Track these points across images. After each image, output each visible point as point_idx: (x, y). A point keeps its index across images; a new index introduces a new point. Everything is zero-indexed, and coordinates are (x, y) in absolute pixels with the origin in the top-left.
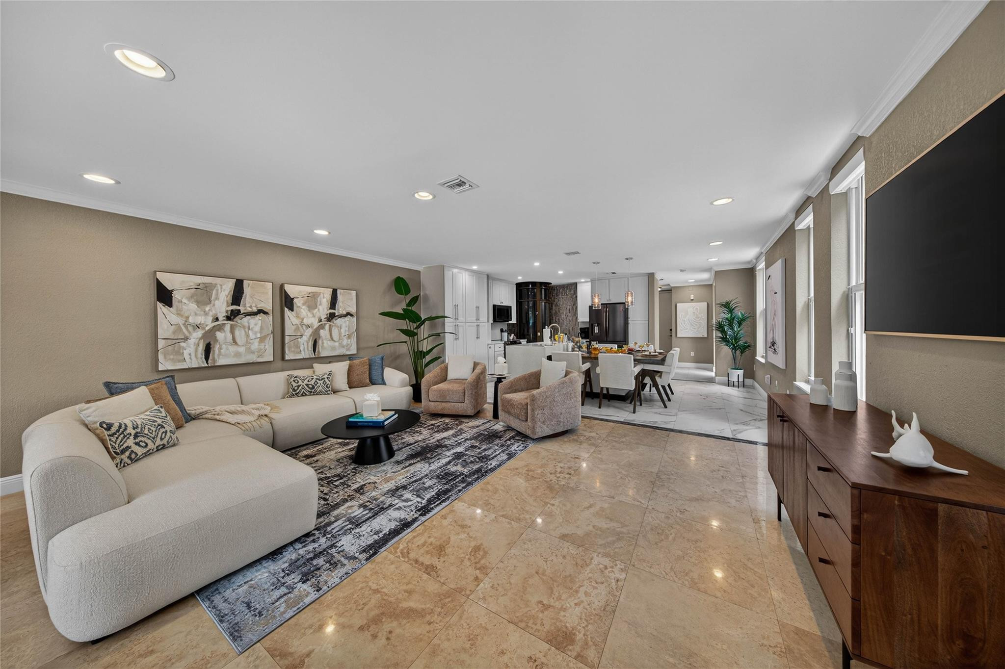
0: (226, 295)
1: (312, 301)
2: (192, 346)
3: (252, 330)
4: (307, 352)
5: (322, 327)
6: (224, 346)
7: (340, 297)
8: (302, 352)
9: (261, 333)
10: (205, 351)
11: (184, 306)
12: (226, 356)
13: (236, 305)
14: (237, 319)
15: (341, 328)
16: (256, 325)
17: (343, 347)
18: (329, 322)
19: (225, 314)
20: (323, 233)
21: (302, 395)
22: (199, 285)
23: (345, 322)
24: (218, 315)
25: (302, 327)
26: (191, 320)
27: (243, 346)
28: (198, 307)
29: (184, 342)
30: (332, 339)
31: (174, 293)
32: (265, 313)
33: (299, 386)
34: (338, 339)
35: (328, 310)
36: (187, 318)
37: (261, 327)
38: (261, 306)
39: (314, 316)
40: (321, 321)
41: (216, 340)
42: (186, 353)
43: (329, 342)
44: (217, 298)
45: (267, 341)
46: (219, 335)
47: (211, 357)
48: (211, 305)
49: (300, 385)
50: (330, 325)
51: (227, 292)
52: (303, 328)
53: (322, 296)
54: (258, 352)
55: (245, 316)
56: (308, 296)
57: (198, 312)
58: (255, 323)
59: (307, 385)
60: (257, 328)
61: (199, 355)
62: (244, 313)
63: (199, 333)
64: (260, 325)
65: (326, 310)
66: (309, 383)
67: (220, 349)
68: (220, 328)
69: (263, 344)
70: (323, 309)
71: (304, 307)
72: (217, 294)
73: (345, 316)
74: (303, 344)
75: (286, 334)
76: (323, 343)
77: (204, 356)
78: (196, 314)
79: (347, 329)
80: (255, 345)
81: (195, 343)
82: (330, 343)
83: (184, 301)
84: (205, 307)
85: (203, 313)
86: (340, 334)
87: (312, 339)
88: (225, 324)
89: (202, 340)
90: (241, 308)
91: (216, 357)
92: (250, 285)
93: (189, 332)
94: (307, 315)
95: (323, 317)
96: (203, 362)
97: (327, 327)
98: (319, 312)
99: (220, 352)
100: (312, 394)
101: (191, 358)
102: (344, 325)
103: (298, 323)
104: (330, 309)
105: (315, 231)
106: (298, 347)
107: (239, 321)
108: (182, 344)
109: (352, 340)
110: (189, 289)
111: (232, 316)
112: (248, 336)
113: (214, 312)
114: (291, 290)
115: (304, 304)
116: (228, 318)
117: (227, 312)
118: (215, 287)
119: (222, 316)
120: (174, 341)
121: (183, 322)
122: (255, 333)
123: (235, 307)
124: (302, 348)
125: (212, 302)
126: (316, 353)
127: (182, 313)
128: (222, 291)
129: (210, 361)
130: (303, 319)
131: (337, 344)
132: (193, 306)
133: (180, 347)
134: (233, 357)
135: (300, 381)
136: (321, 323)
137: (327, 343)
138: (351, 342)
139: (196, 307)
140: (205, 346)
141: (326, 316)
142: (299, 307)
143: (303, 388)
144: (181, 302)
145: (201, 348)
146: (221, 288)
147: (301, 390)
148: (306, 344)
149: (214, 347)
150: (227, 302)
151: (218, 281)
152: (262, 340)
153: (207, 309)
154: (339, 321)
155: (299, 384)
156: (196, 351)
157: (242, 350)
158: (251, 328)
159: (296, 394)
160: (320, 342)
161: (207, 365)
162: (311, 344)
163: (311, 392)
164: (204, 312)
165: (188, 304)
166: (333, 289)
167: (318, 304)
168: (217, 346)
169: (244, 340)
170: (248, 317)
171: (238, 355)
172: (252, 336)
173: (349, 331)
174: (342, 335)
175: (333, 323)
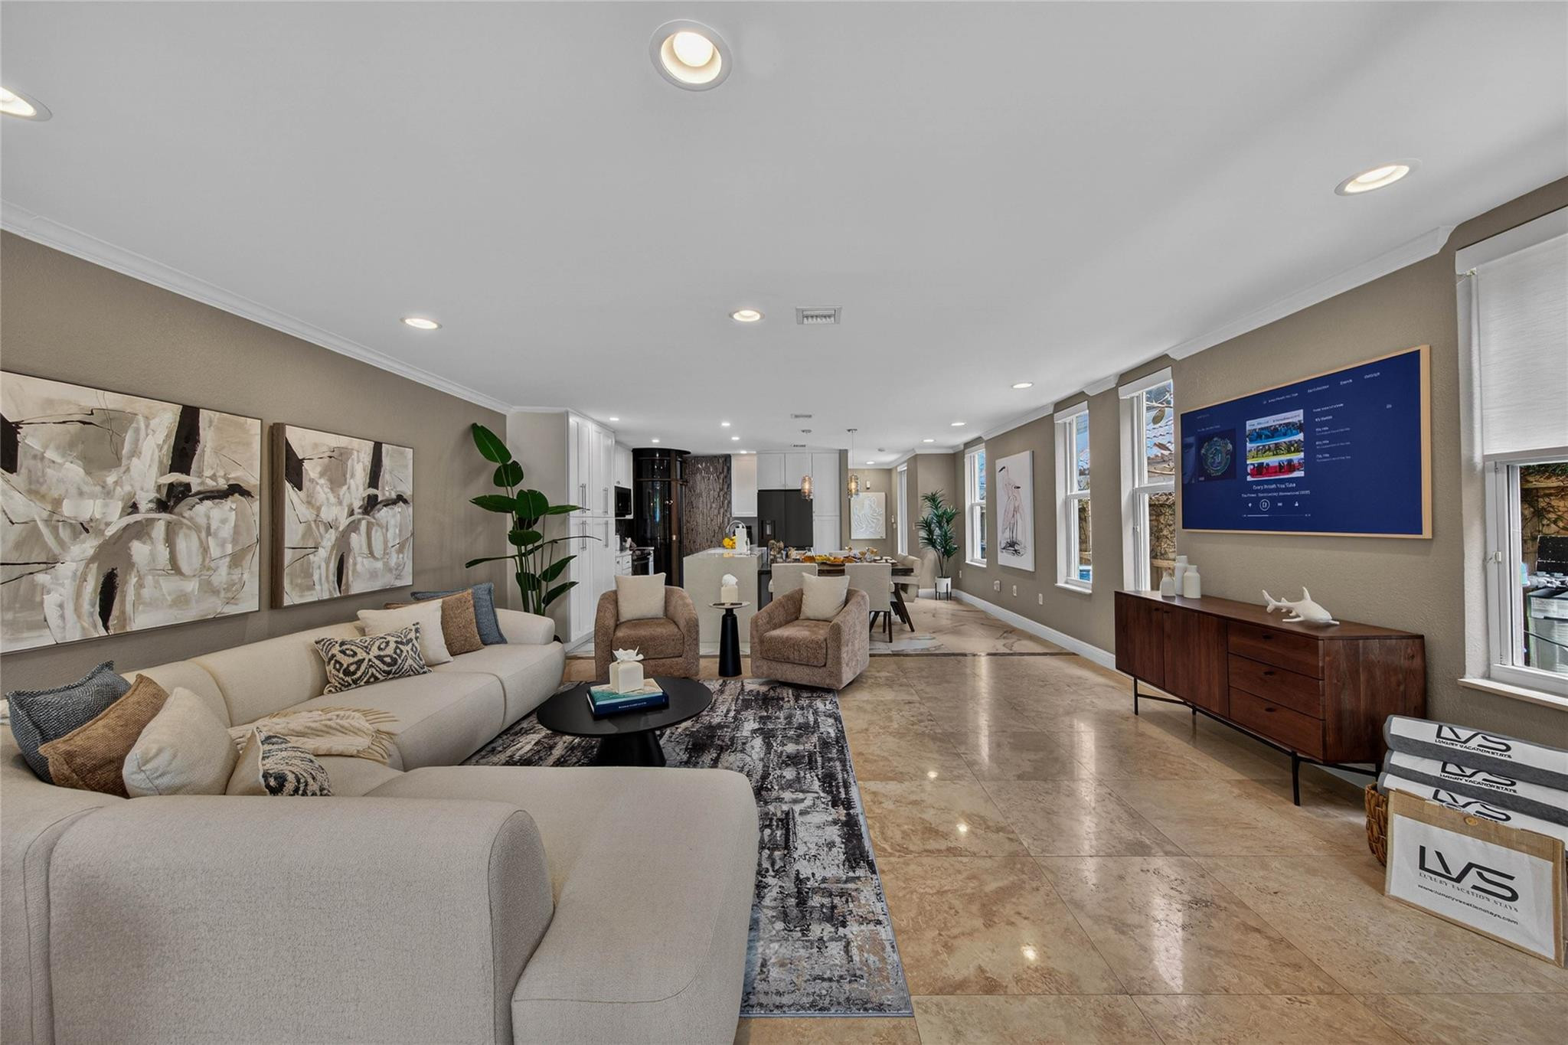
0: (158, 445)
1: (337, 466)
2: (67, 582)
3: (215, 535)
4: (326, 586)
5: (353, 527)
6: (149, 580)
7: (386, 461)
8: (317, 587)
9: (235, 541)
10: (101, 593)
11: (49, 471)
12: (153, 604)
13: (182, 472)
14: (182, 507)
15: (387, 530)
16: (224, 521)
17: (390, 570)
18: (366, 517)
19: (153, 495)
20: (424, 323)
21: (368, 683)
22: (92, 414)
23: (394, 516)
24: (137, 497)
25: (318, 527)
26: (67, 509)
27: (194, 576)
28: (88, 473)
29: (45, 571)
30: (371, 553)
31: (23, 431)
32: (245, 493)
33: (360, 662)
34: (382, 554)
35: (365, 490)
36: (57, 503)
37: (236, 526)
38: (237, 475)
39: (340, 503)
40: (351, 513)
41: (130, 564)
42: (50, 601)
43: (365, 560)
44: (135, 452)
45: (246, 563)
46: (139, 550)
47: (115, 610)
48: (123, 469)
49: (364, 659)
50: (368, 523)
51: (160, 437)
52: (319, 530)
53: (356, 459)
54: (227, 590)
55: (201, 500)
56: (330, 457)
57: (86, 489)
58: (222, 515)
59: (379, 658)
60: (226, 531)
61: (86, 606)
62: (199, 493)
63: (88, 546)
64: (233, 524)
65: (361, 488)
66: (382, 653)
67: (140, 585)
68: (140, 531)
69: (238, 571)
70: (357, 489)
71: (322, 481)
72: (136, 441)
73: (395, 502)
74: (319, 567)
75: (286, 546)
76: (355, 564)
77: (98, 609)
78: (81, 494)
79: (397, 532)
80: (221, 576)
81: (75, 574)
82: (368, 562)
83: (50, 454)
84: (105, 473)
85: (98, 489)
86: (386, 542)
87: (336, 554)
88: (153, 520)
89: (96, 565)
90: (193, 480)
91: (129, 608)
92: (214, 424)
93: (61, 543)
94: (328, 499)
95: (357, 505)
96: (95, 626)
98: (350, 493)
99: (138, 595)
100: (391, 676)
101: (62, 617)
102: (392, 522)
103: (310, 519)
104: (369, 487)
105: (408, 321)
106: (308, 574)
107: (187, 514)
108: (41, 578)
109: (406, 555)
110: (64, 422)
111: (172, 499)
112: (205, 550)
113: (127, 488)
114: (299, 439)
115: (321, 474)
116: (162, 506)
117: (159, 488)
118: (131, 422)
119: (145, 500)
120: (17, 571)
121: (45, 515)
122: (223, 545)
123: (177, 477)
124: (316, 577)
125: (124, 462)
126: (342, 587)
127: (43, 489)
128: (147, 435)
129: (112, 622)
130: (319, 509)
131: (379, 565)
132: (74, 471)
133: (34, 586)
134: (171, 606)
135: (358, 651)
136: (352, 518)
137: (363, 565)
138: (403, 558)
139: (81, 471)
140: (102, 579)
141: (361, 503)
142: (312, 481)
143: (371, 666)
144: (43, 458)
145: (91, 587)
146: (147, 426)
147: (365, 673)
148: (323, 566)
149: (126, 582)
150: (161, 462)
151: (140, 405)
152: (236, 560)
153: (111, 479)
154: (383, 514)
155: (359, 657)
156: (78, 594)
157: (191, 586)
158: (212, 531)
159: (355, 682)
160: (350, 562)
161: (103, 633)
162: (333, 565)
163: (389, 673)
164: (103, 487)
165: (61, 465)
166: (376, 443)
167: (348, 476)
168: (133, 580)
169: (197, 561)
170: (208, 503)
171: (182, 600)
172: (215, 551)
173: (400, 535)
174: (390, 545)
175: (374, 518)
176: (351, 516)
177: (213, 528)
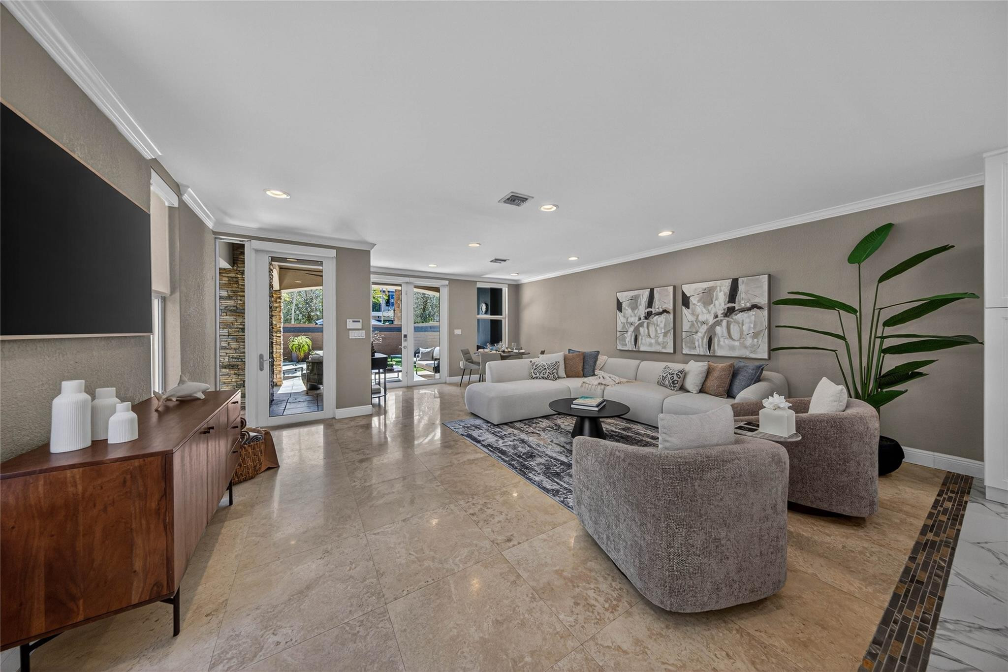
0: (645, 302)
1: (708, 297)
3: (660, 326)
4: (702, 349)
7: (742, 287)
8: (698, 349)
9: (665, 328)
10: (635, 340)
11: (626, 312)
12: (645, 344)
14: (650, 318)
15: (743, 325)
16: (661, 322)
17: (746, 347)
18: (726, 318)
19: (644, 315)
20: (666, 234)
22: (632, 297)
23: (749, 317)
24: (641, 316)
25: (697, 323)
26: (629, 320)
27: (654, 338)
28: (632, 311)
29: (626, 333)
30: (731, 337)
31: (623, 304)
34: (739, 338)
36: (627, 318)
38: (665, 307)
39: (709, 312)
40: (716, 317)
41: (640, 333)
42: (627, 340)
43: (726, 340)
44: (640, 304)
47: (637, 345)
48: (638, 309)
50: (728, 322)
51: (645, 299)
52: (698, 325)
53: (719, 290)
54: (663, 344)
55: (655, 315)
56: (703, 293)
57: (632, 315)
58: (660, 320)
60: (662, 325)
61: (632, 343)
63: (632, 328)
64: (664, 323)
65: (723, 304)
67: (642, 339)
69: (667, 337)
71: (699, 304)
72: (640, 302)
73: (749, 309)
74: (698, 341)
75: (684, 330)
76: (719, 341)
77: (634, 343)
79: (752, 326)
80: (661, 339)
81: (630, 335)
82: (728, 341)
83: (627, 308)
86: (742, 332)
87: (707, 336)
88: (644, 322)
89: (633, 333)
90: (653, 310)
91: (640, 345)
92: (658, 291)
93: (628, 327)
94: (703, 312)
95: (720, 313)
96: (634, 347)
97: (724, 323)
98: (715, 307)
99: (641, 341)
101: (628, 344)
102: (747, 320)
103: (693, 319)
104: (729, 302)
107: (652, 320)
108: (625, 335)
109: (760, 340)
110: (628, 300)
112: (656, 331)
113: (639, 314)
114: (688, 289)
115: (699, 301)
116: (646, 318)
118: (639, 297)
120: (623, 333)
121: (626, 321)
122: (661, 329)
123: (649, 309)
124: (697, 344)
125: (638, 307)
126: (711, 352)
127: (625, 316)
128: (643, 299)
129: (637, 347)
130: (698, 316)
131: (737, 343)
132: (630, 310)
133: (625, 337)
134: (648, 345)
136: (717, 319)
137: (724, 342)
138: (757, 342)
140: (635, 337)
141: (723, 311)
142: (694, 304)
144: (625, 309)
145: (633, 338)
146: (643, 297)
148: (700, 340)
150: (645, 306)
151: (641, 292)
152: (665, 334)
153: (636, 312)
154: (739, 317)
156: (631, 340)
157: (653, 341)
160: (715, 340)
161: (636, 350)
162: (706, 341)
164: (635, 314)
165: (628, 310)
166: (733, 279)
167: (714, 299)
168: (640, 337)
169: (654, 334)
170: (657, 316)
171: (651, 345)
172: (659, 332)
173: (754, 328)
174: (745, 333)
175: (733, 319)
176: (716, 318)
177: (658, 324)
